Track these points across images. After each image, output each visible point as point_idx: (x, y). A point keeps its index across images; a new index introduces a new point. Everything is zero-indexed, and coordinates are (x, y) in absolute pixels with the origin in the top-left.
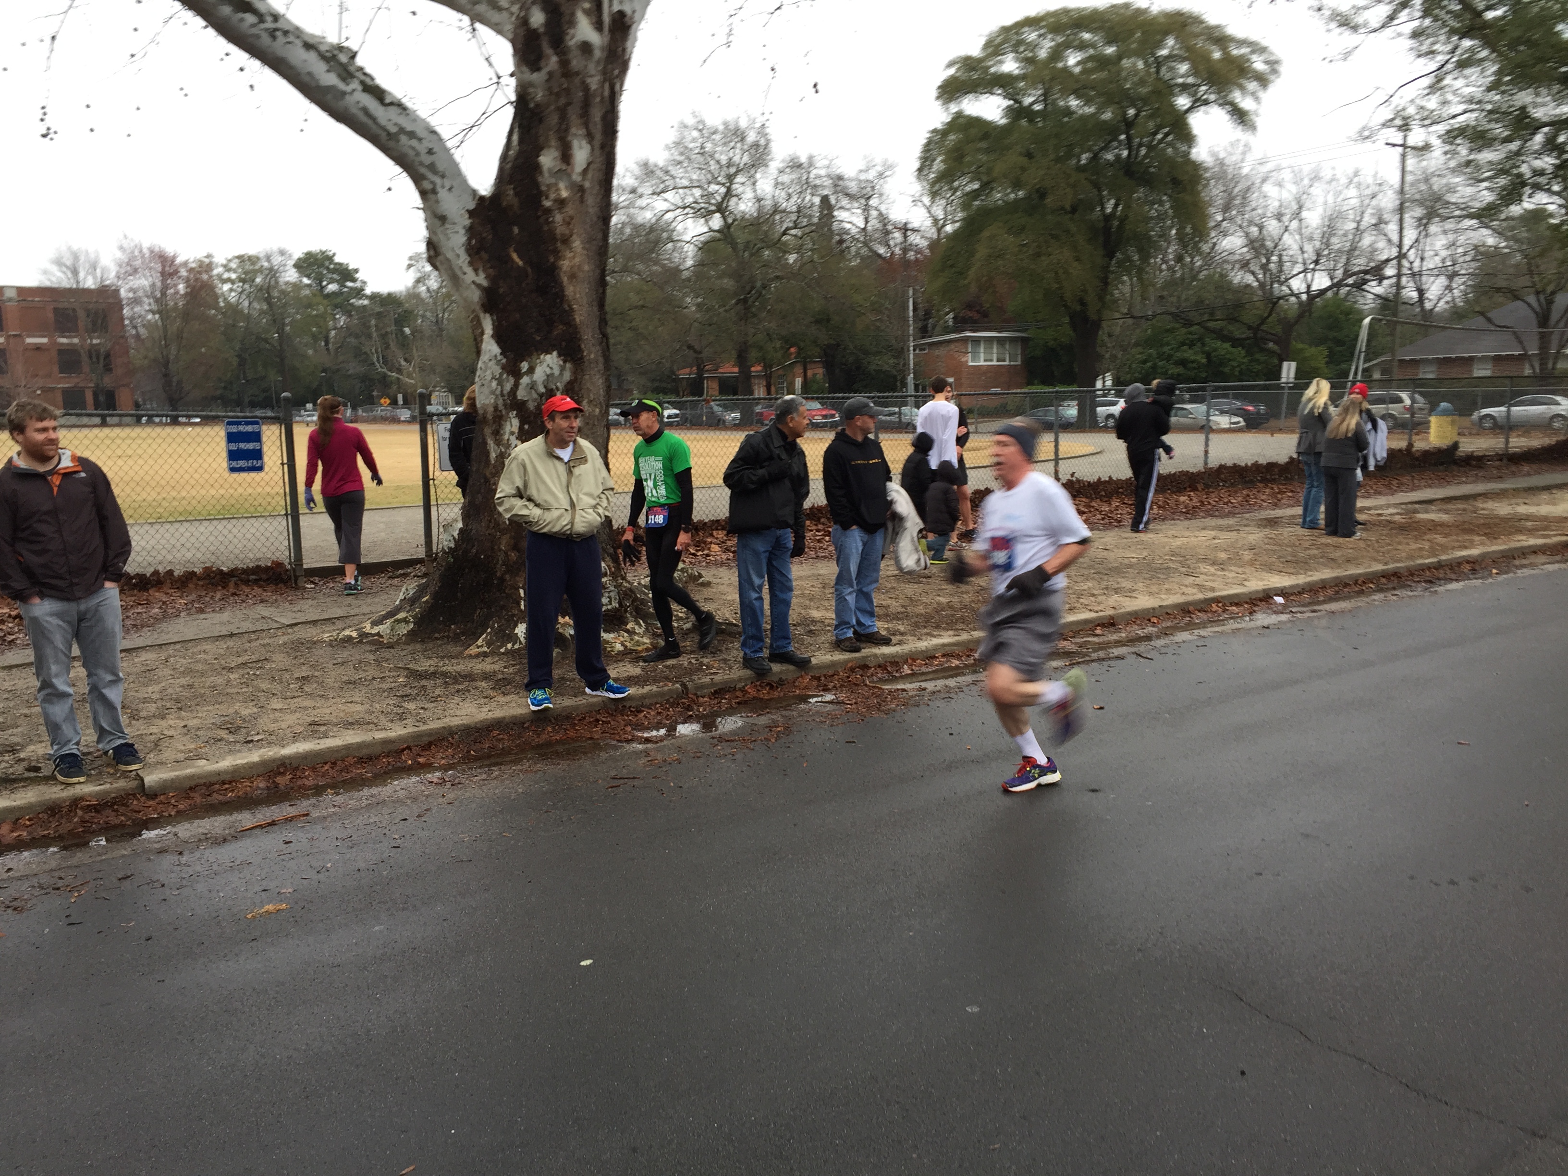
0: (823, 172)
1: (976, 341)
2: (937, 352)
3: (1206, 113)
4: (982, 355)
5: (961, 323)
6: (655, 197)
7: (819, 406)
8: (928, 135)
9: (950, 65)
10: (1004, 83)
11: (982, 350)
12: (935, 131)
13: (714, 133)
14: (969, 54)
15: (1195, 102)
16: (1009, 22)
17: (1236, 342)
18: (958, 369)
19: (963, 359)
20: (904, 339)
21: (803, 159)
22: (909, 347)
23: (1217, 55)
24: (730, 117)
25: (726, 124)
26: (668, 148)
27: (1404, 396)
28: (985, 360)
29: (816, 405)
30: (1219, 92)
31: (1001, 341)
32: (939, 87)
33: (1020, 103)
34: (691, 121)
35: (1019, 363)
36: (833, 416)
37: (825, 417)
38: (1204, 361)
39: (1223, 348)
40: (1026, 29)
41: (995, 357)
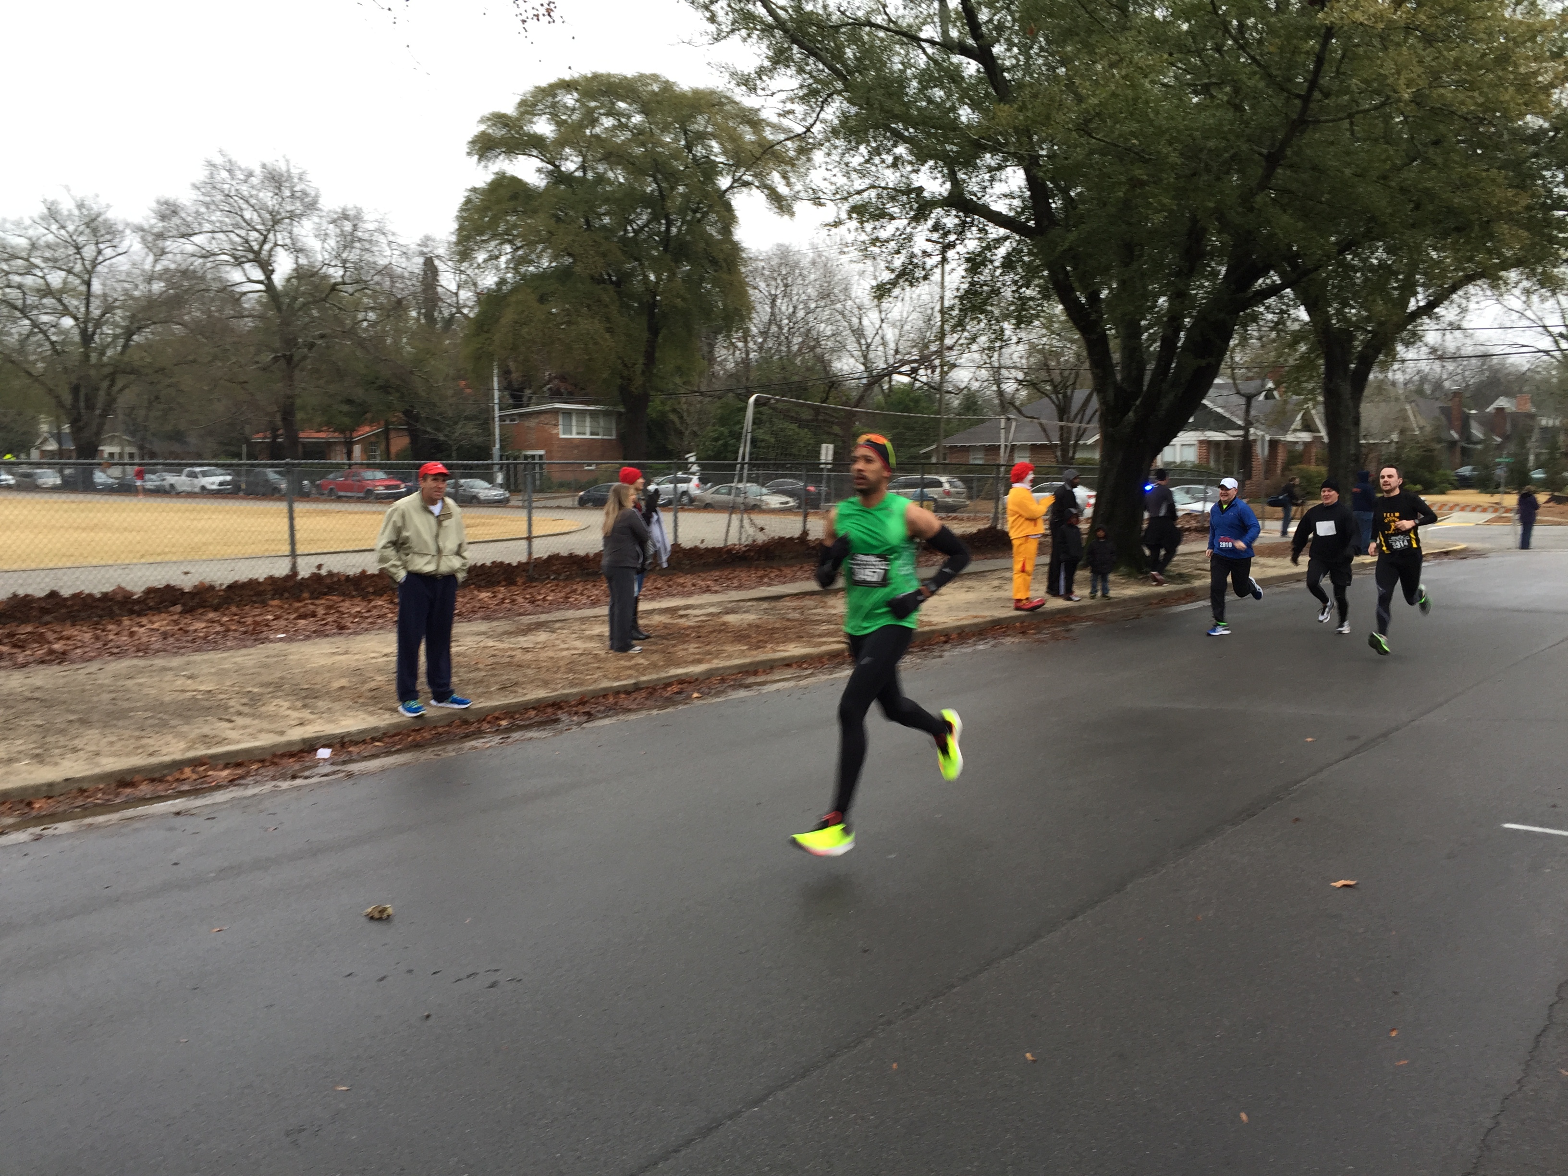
0: (371, 226)
1: (568, 413)
2: (527, 424)
3: (750, 195)
4: (574, 430)
5: (556, 395)
6: (182, 240)
7: (384, 476)
8: (467, 194)
9: (482, 121)
10: (536, 144)
11: (574, 423)
12: (474, 190)
13: (250, 174)
14: (503, 111)
15: (734, 181)
16: (544, 84)
17: (802, 424)
18: (548, 442)
19: (555, 431)
20: (490, 411)
21: (352, 213)
22: (493, 418)
23: (749, 136)
24: (269, 161)
25: (264, 166)
26: (196, 187)
27: (943, 479)
28: (578, 434)
29: (380, 475)
30: (755, 176)
31: (593, 414)
32: (473, 142)
33: (557, 167)
34: (219, 160)
35: (614, 437)
36: (398, 487)
37: (388, 487)
38: (773, 440)
39: (792, 428)
40: (559, 91)
41: (588, 430)
